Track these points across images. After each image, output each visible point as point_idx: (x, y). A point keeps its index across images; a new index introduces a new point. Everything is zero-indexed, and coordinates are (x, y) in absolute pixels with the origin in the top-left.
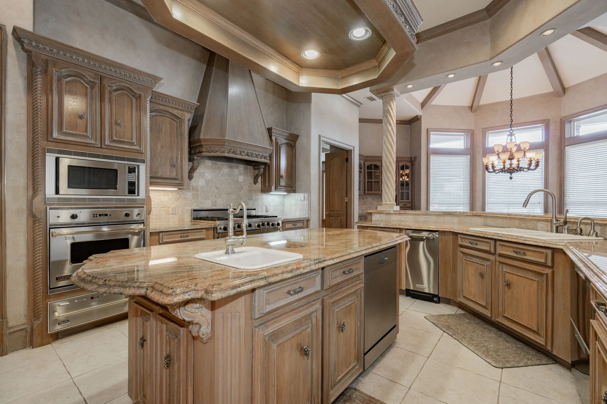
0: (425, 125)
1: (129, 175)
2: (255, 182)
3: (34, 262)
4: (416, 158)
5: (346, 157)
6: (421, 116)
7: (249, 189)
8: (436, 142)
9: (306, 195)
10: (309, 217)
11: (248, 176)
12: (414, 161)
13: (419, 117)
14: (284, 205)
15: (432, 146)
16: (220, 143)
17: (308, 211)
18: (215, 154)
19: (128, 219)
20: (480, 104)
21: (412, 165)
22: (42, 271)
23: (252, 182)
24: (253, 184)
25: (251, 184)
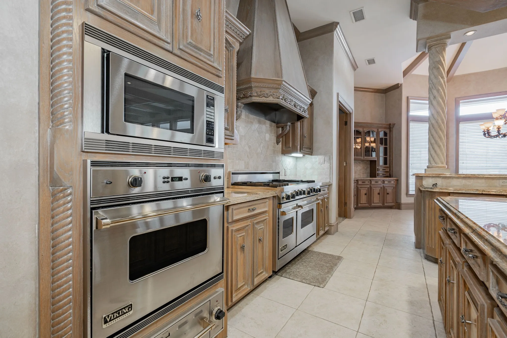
0: (405, 93)
1: (208, 110)
2: (278, 143)
3: (53, 290)
4: (394, 124)
5: (345, 120)
6: (401, 85)
7: (273, 149)
8: (416, 110)
9: (327, 158)
10: (331, 182)
11: (273, 135)
12: (393, 128)
13: (399, 85)
14: (296, 169)
15: (412, 113)
16: (275, 86)
17: (330, 175)
18: (266, 99)
19: (206, 185)
20: (455, 75)
21: (390, 131)
22: (74, 309)
23: (275, 142)
24: (276, 144)
25: (274, 143)
